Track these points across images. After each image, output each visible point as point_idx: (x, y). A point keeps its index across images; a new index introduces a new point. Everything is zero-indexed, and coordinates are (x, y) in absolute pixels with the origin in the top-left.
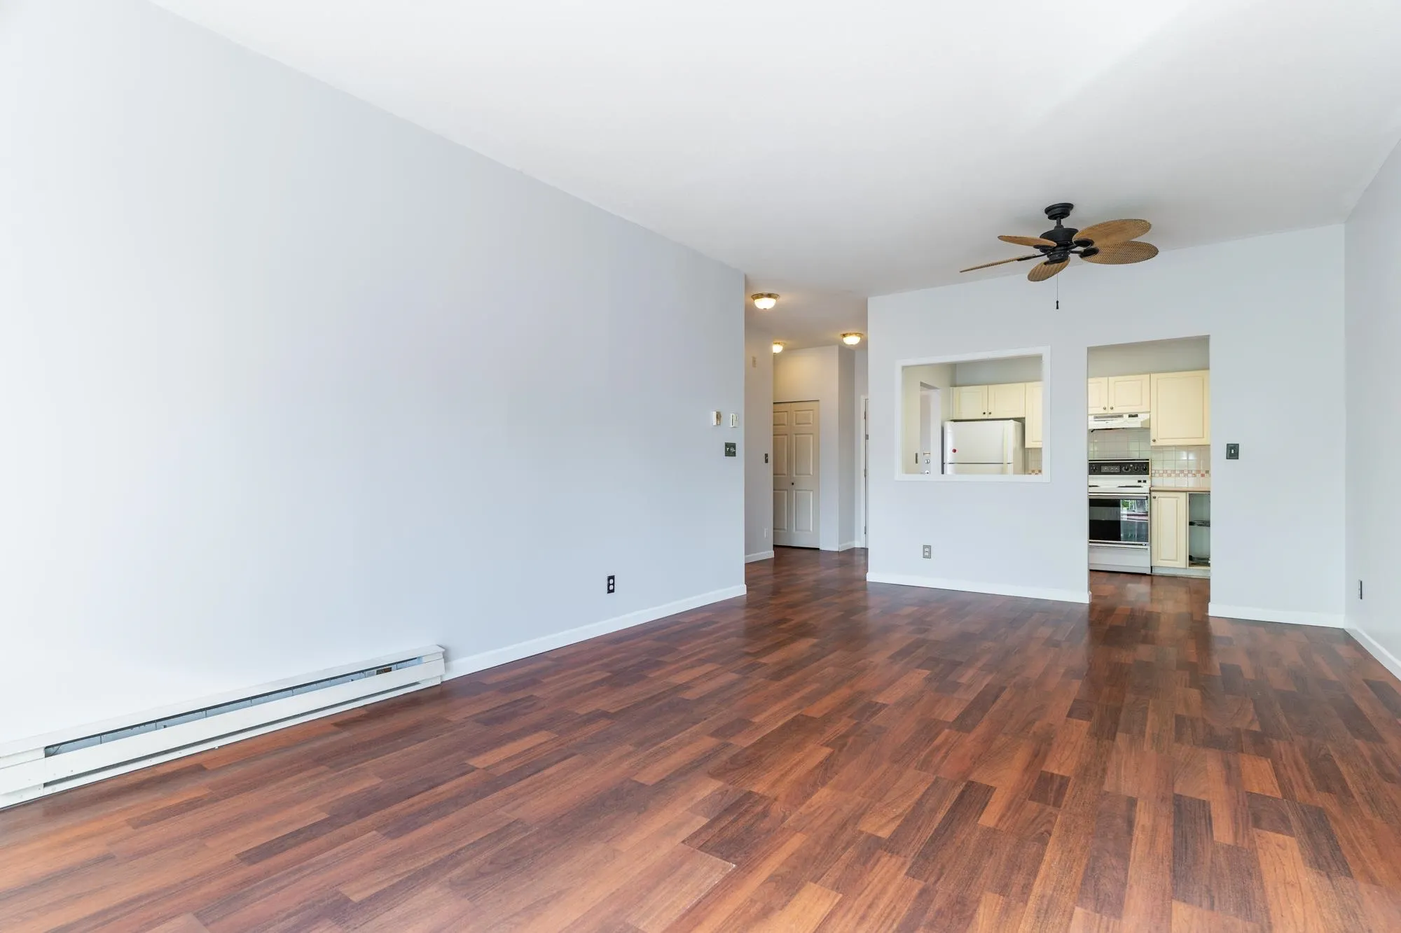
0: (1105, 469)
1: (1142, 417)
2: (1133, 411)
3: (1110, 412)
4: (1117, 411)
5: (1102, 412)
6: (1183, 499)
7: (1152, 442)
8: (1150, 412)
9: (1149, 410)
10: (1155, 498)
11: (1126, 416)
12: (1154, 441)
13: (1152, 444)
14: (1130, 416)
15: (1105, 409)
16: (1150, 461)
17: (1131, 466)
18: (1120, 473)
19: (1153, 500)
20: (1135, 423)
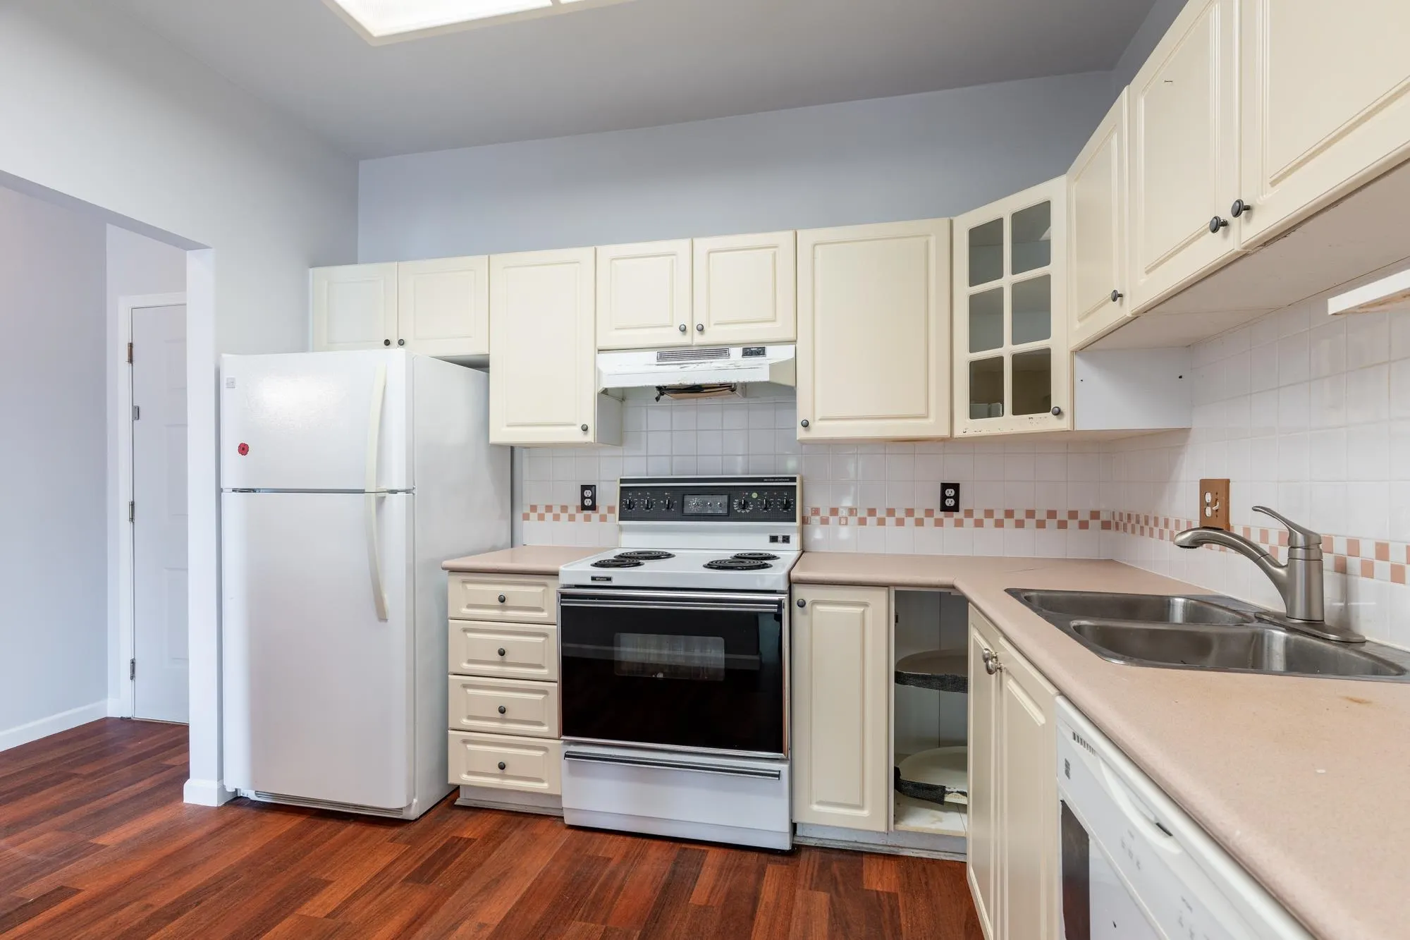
0: (693, 503)
1: (777, 354)
2: (753, 335)
3: (699, 339)
4: (713, 336)
5: (677, 339)
6: (879, 607)
7: (800, 428)
8: (795, 342)
9: (791, 336)
10: (802, 605)
11: (736, 353)
12: (806, 425)
13: (801, 434)
14: (748, 352)
15: (684, 330)
16: (797, 484)
17: (755, 495)
18: (729, 516)
19: (796, 609)
20: (755, 370)
